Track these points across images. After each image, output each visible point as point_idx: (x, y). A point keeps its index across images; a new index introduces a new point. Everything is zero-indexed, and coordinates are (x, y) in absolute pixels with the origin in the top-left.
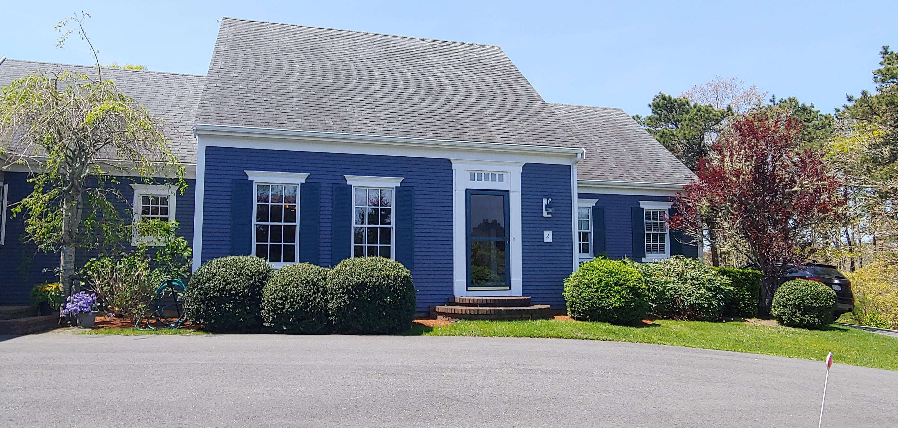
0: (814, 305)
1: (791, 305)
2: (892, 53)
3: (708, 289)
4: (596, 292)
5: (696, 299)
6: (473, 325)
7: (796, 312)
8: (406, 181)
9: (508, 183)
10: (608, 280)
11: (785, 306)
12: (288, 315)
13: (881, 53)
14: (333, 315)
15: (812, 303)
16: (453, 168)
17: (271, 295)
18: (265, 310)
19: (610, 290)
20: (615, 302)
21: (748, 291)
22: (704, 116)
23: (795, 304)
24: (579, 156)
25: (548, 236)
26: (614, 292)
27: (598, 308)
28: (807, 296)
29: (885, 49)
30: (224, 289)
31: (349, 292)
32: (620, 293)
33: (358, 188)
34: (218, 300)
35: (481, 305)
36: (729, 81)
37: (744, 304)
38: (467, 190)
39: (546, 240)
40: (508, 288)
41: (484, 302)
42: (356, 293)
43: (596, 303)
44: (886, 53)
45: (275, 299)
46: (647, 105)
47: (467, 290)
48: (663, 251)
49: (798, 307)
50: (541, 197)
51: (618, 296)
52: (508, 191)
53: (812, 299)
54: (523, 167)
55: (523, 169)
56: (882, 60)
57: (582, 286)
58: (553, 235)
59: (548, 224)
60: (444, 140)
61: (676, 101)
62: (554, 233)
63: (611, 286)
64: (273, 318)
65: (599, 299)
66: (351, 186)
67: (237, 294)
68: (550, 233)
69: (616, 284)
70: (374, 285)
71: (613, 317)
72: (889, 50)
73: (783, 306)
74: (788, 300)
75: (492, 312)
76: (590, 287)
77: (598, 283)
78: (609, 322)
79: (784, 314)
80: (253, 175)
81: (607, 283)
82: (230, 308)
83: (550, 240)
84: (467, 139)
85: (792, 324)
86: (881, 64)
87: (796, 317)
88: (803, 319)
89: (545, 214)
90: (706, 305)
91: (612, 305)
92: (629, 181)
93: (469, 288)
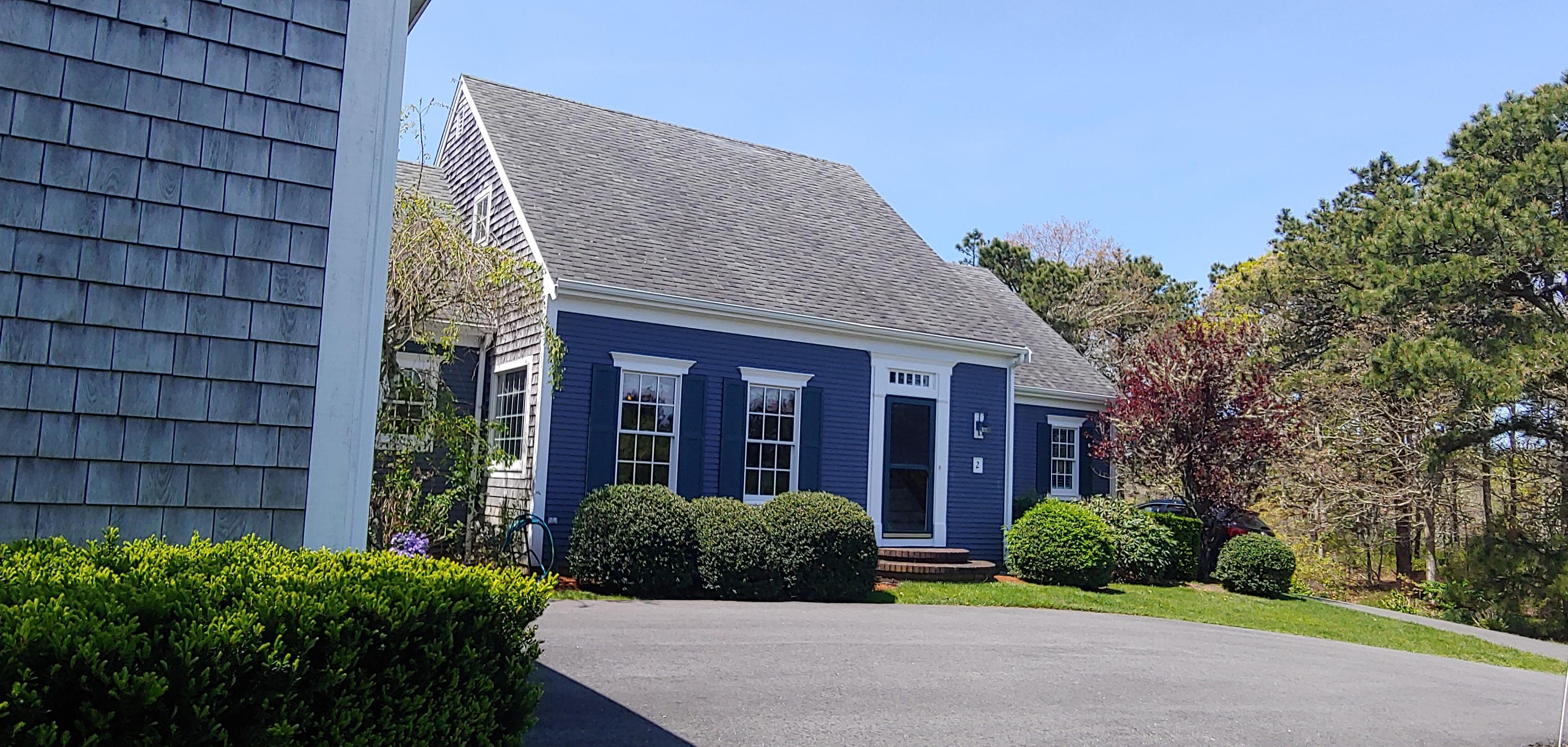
0: (1275, 567)
1: (1247, 566)
2: (1293, 219)
3: (1152, 542)
4: (1064, 546)
5: (1141, 556)
6: (933, 589)
7: (1253, 576)
8: (817, 379)
9: (934, 388)
10: (1077, 531)
11: (1238, 568)
12: (739, 575)
13: (1279, 217)
14: (791, 574)
15: (1272, 565)
16: (872, 364)
17: (715, 545)
18: (705, 565)
19: (1080, 544)
20: (1087, 560)
21: (1189, 545)
22: (1059, 280)
23: (1252, 565)
24: (1022, 357)
25: (978, 465)
26: (1085, 547)
27: (1066, 568)
28: (1267, 555)
29: (1286, 212)
30: (656, 535)
31: (814, 543)
32: (1091, 548)
33: (755, 386)
34: (649, 551)
35: (918, 561)
36: (1077, 227)
37: (1184, 562)
38: (888, 396)
39: (975, 471)
40: (929, 535)
41: (923, 556)
42: (825, 545)
43: (1063, 561)
44: (1285, 218)
45: (723, 551)
46: (954, 246)
47: (883, 538)
48: (1069, 485)
49: (1256, 569)
50: (972, 411)
51: (1090, 553)
52: (935, 400)
53: (1273, 560)
54: (954, 368)
55: (954, 371)
56: (1277, 226)
57: (1043, 537)
58: (984, 464)
59: (979, 448)
60: (868, 325)
61: (1015, 252)
62: (986, 461)
63: (1080, 539)
64: (719, 578)
65: (1068, 557)
66: (747, 382)
67: (674, 542)
68: (981, 460)
69: (1086, 537)
70: (846, 535)
71: (1083, 579)
72: (1290, 216)
73: (1236, 567)
74: (1244, 560)
75: (942, 571)
76: (1054, 541)
77: (1065, 535)
78: (1080, 587)
79: (1238, 578)
80: (621, 360)
81: (1076, 535)
82: (664, 562)
83: (980, 470)
84: (893, 325)
85: (1247, 591)
86: (1277, 231)
87: (1253, 581)
88: (1261, 586)
89: (976, 436)
90: (1152, 565)
91: (1082, 564)
92: (1039, 387)
93: (885, 535)
